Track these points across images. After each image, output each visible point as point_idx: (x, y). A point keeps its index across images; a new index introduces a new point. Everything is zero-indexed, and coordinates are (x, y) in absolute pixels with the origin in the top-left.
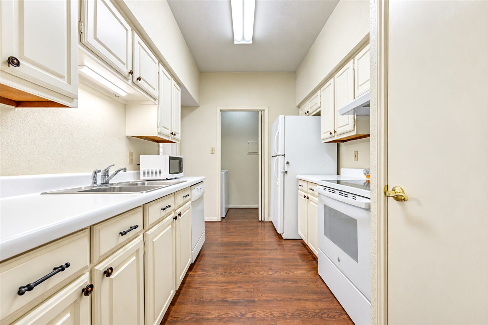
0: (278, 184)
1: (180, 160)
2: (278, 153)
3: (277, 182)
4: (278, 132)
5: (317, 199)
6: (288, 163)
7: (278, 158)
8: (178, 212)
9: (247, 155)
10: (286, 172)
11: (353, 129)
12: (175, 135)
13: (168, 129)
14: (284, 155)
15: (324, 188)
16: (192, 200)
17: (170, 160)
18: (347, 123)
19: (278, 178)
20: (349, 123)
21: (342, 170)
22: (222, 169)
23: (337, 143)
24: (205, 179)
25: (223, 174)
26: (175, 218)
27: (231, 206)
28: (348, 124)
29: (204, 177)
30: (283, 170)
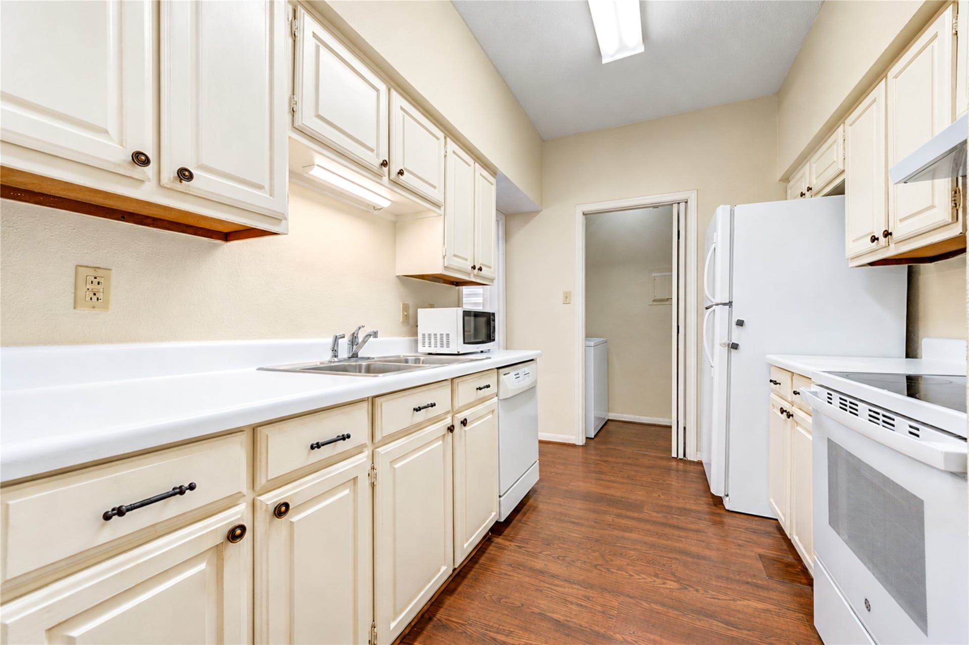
0: (712, 376)
1: (489, 318)
2: (714, 298)
3: (712, 368)
4: (715, 249)
5: (810, 420)
6: (740, 323)
7: (714, 310)
8: (459, 418)
9: (650, 305)
10: (735, 346)
11: (949, 219)
12: (480, 269)
13: (466, 260)
14: (730, 304)
15: (828, 394)
16: (502, 396)
17: (466, 318)
18: (931, 204)
19: (713, 361)
20: (936, 204)
21: (926, 344)
22: (588, 335)
23: (906, 266)
24: (540, 355)
25: (591, 347)
26: (451, 429)
27: (612, 416)
28: (932, 207)
29: (539, 352)
30: (725, 340)
